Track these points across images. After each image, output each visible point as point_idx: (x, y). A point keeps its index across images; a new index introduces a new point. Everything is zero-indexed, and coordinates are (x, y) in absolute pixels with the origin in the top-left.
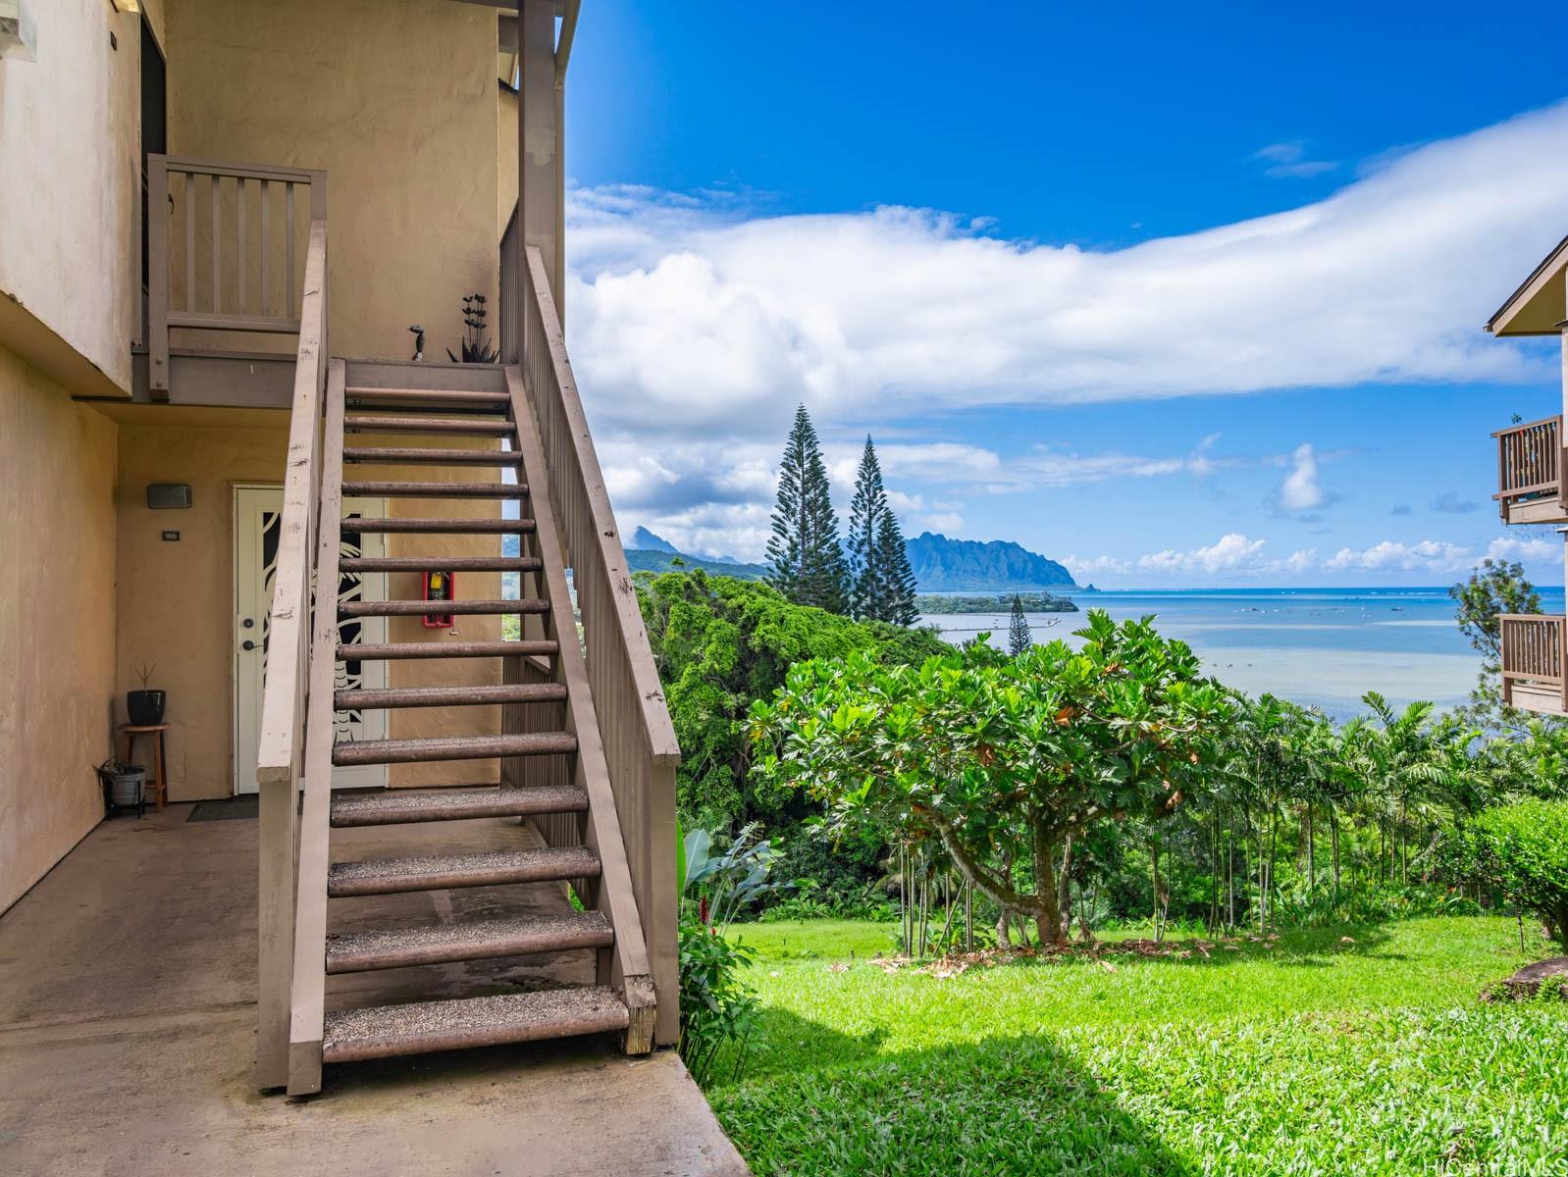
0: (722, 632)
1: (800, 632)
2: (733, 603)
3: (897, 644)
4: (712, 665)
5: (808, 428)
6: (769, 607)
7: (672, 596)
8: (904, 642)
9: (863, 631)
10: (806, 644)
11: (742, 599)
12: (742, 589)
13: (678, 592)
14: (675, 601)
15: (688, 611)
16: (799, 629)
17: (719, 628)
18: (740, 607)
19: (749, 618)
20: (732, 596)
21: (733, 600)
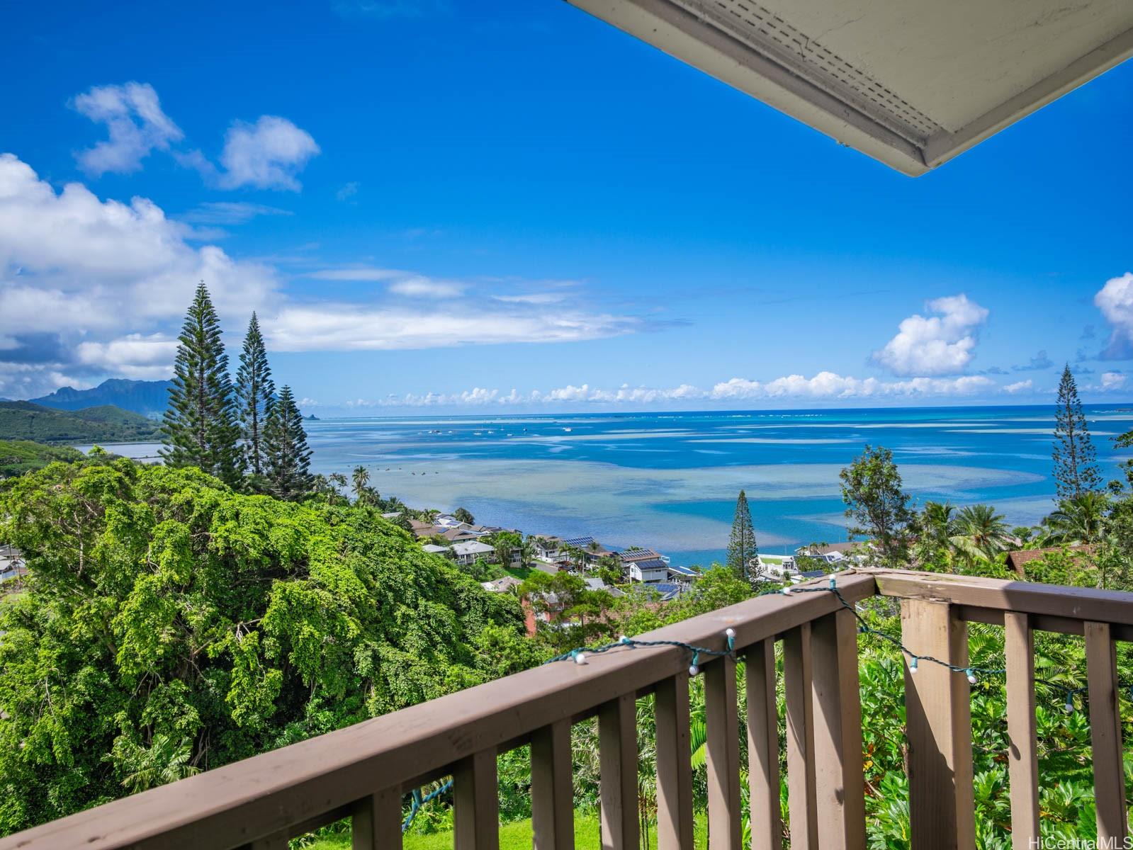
0: (177, 537)
1: (260, 527)
2: (177, 499)
3: (350, 529)
4: (171, 576)
5: (208, 305)
6: (221, 501)
7: (105, 497)
8: (356, 525)
9: (312, 517)
10: (267, 538)
11: (188, 493)
12: (183, 481)
13: (111, 489)
14: (110, 502)
15: (128, 513)
16: (257, 524)
17: (172, 531)
18: (189, 503)
19: (201, 515)
20: (174, 490)
21: (176, 495)
